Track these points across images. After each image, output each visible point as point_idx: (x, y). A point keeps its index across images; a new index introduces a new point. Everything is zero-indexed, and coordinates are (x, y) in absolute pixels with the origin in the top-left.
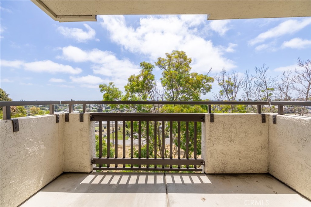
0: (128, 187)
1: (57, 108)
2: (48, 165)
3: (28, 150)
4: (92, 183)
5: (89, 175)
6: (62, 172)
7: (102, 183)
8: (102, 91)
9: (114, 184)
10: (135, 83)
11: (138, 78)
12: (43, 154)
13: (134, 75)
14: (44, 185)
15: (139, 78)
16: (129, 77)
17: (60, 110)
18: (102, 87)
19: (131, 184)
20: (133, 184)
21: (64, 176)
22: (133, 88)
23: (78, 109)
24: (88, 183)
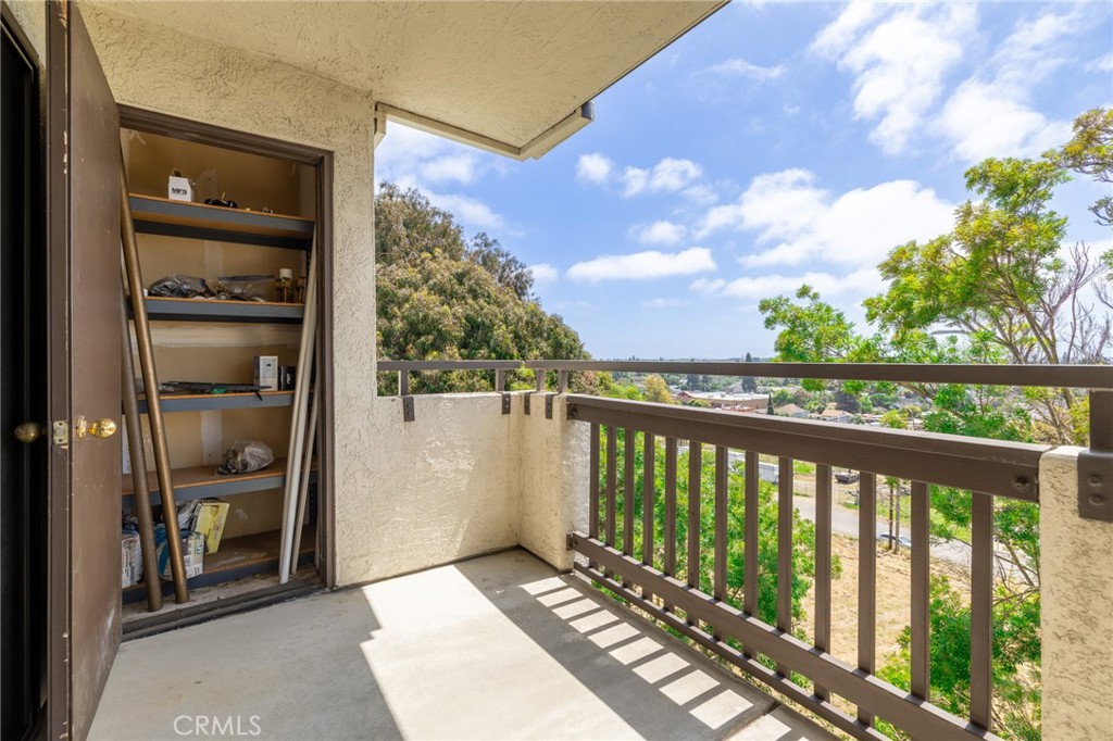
0: (600, 661)
1: (706, 382)
2: (477, 512)
3: (430, 464)
4: (538, 599)
5: (557, 578)
6: (515, 544)
7: (554, 611)
8: (769, 323)
9: (577, 631)
10: (917, 282)
11: (937, 252)
12: (465, 482)
13: (914, 243)
14: (465, 555)
15: (946, 253)
16: (885, 258)
17: (714, 389)
18: (772, 310)
19: (613, 658)
20: (618, 661)
21: (516, 554)
22: (906, 305)
23: (768, 388)
24: (532, 594)
